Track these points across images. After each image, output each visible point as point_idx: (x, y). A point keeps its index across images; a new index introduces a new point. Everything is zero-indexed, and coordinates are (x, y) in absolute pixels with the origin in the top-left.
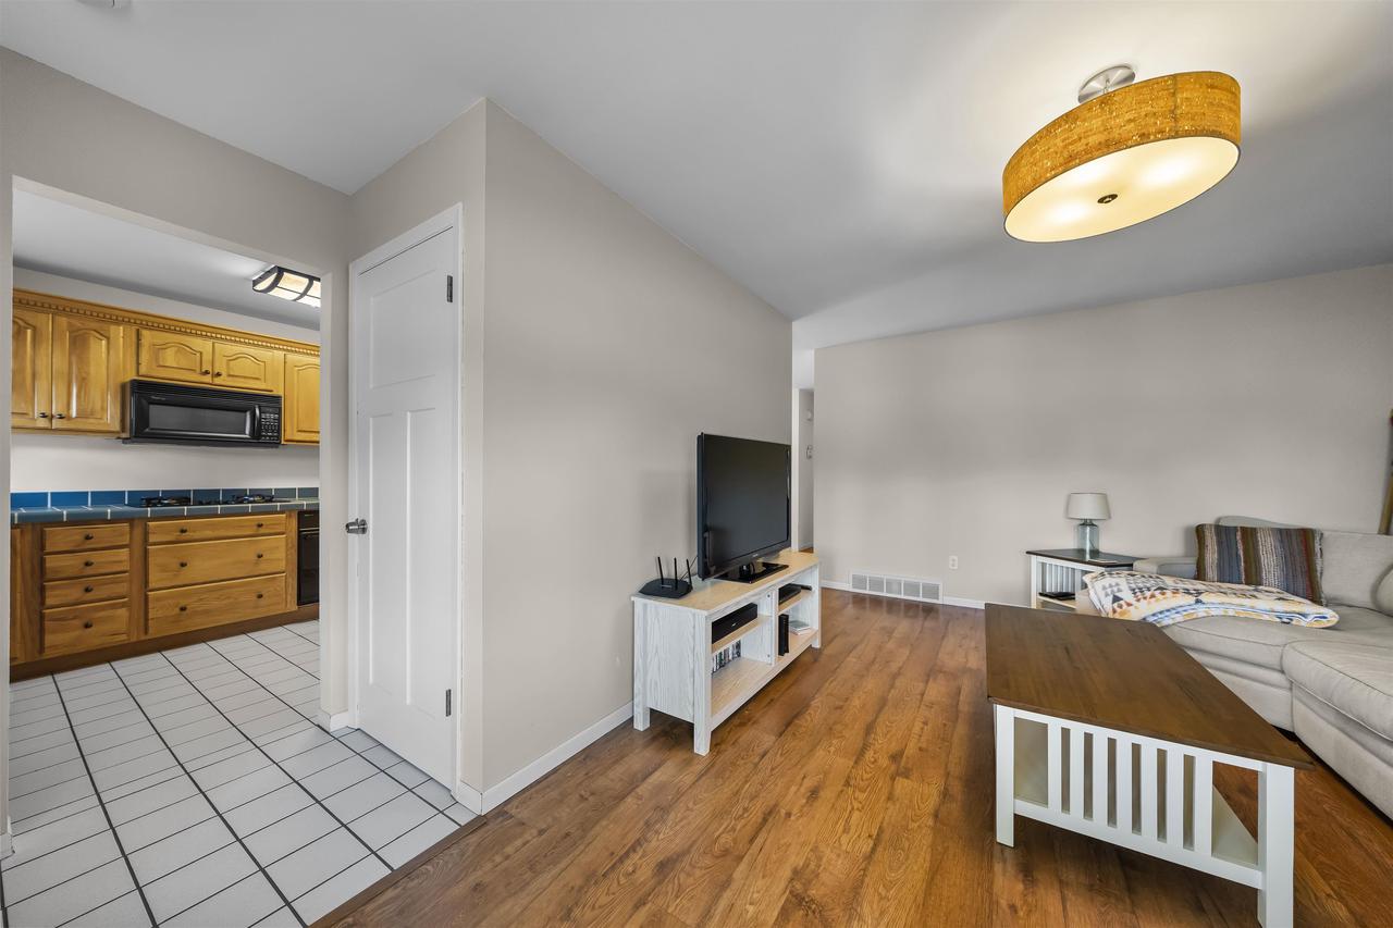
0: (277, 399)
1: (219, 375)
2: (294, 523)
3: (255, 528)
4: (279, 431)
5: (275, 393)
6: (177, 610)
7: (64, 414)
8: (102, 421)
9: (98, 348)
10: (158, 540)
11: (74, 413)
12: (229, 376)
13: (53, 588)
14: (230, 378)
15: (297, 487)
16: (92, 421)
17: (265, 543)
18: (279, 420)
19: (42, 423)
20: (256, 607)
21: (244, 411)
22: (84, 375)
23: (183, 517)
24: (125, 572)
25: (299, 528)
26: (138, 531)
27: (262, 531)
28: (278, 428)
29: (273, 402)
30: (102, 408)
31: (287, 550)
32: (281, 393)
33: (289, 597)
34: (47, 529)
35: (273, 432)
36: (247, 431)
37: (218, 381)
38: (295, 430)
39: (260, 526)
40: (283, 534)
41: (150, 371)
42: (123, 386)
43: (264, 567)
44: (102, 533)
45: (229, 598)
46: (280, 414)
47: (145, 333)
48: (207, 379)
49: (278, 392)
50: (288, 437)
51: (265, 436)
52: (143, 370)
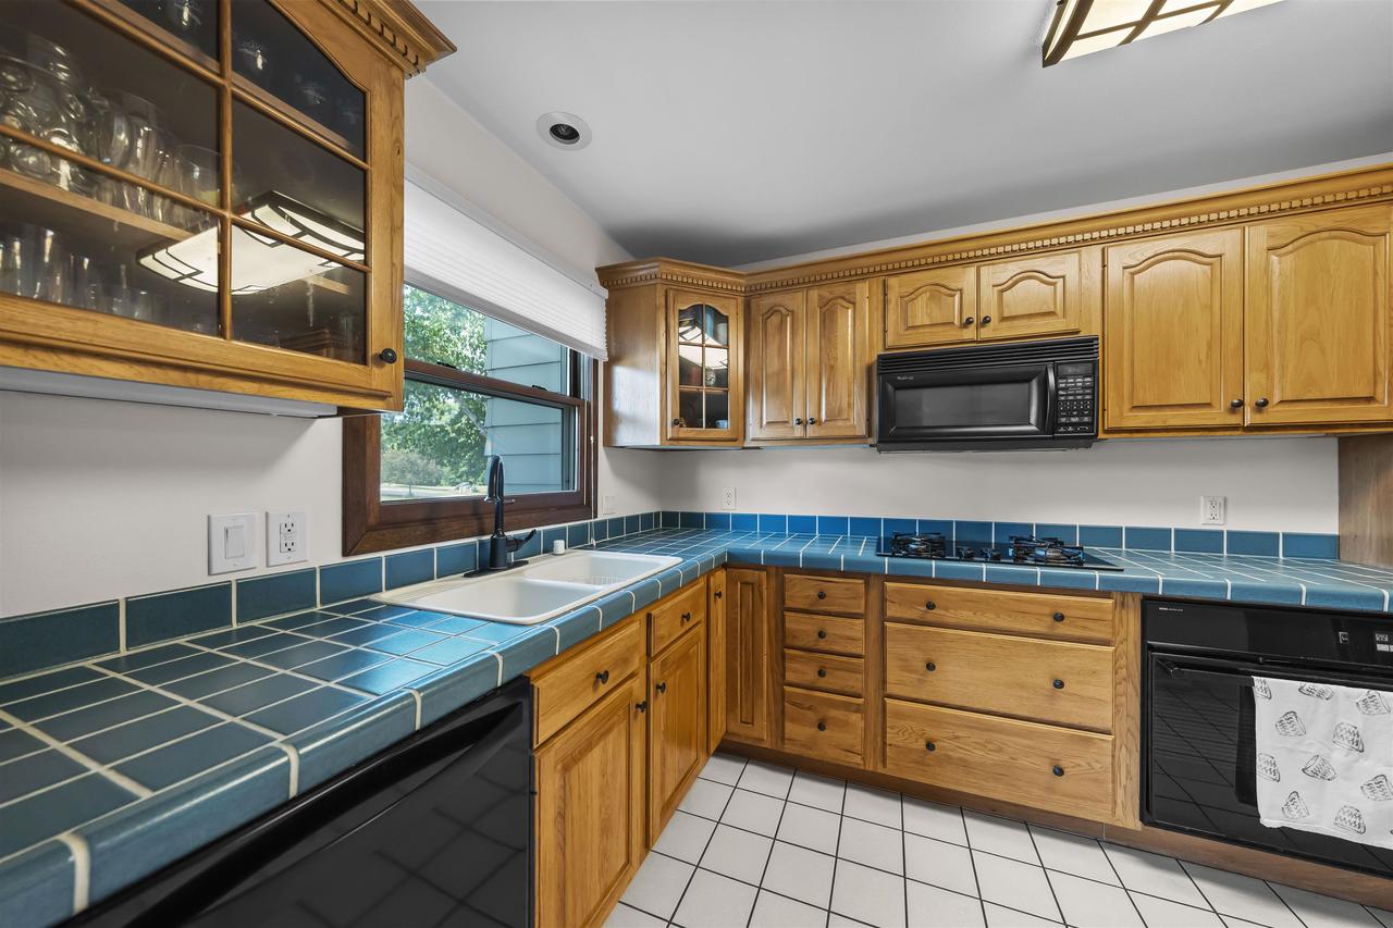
0: (1088, 345)
1: (986, 321)
2: (1132, 623)
3: (1050, 620)
4: (1093, 412)
5: (1083, 334)
6: (922, 744)
7: (816, 418)
8: (848, 423)
9: (846, 321)
10: (898, 615)
11: (823, 417)
12: (1004, 319)
13: (793, 658)
14: (1005, 324)
15: (1124, 525)
16: (840, 423)
17: (1070, 658)
18: (1094, 388)
19: (798, 432)
20: (1050, 789)
21: (1025, 379)
22: (832, 362)
23: (926, 580)
24: (859, 657)
25: (1143, 638)
26: (874, 593)
27: (1062, 629)
28: (1092, 404)
29: (1081, 350)
30: (849, 404)
31: (1116, 684)
32: (1096, 331)
33: (1120, 793)
34: (786, 576)
35: (1080, 415)
36: (1033, 419)
37: (986, 333)
38: (1126, 406)
39: (1059, 618)
40: (1106, 643)
41: (901, 339)
42: (869, 369)
43: (1066, 709)
44: (837, 588)
45: (1000, 750)
46: (1094, 374)
47: (892, 281)
48: (969, 334)
49: (1092, 329)
50: (1111, 422)
51: (1066, 425)
52: (890, 341)
